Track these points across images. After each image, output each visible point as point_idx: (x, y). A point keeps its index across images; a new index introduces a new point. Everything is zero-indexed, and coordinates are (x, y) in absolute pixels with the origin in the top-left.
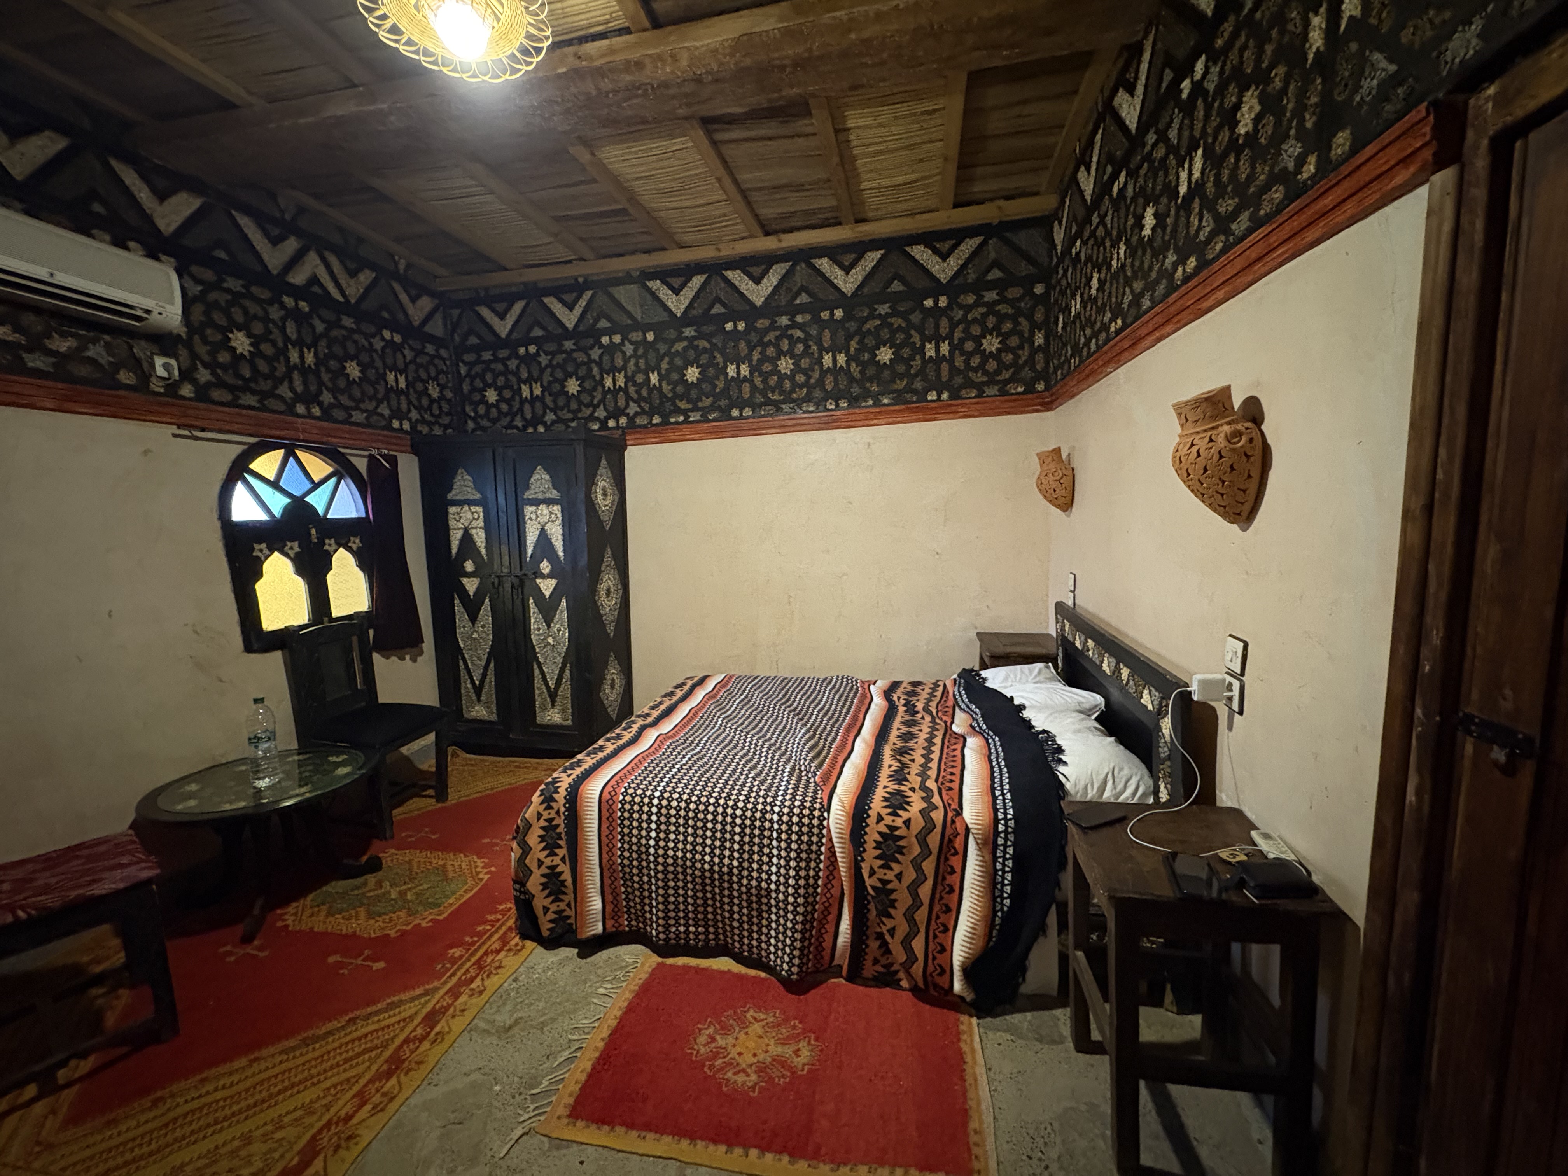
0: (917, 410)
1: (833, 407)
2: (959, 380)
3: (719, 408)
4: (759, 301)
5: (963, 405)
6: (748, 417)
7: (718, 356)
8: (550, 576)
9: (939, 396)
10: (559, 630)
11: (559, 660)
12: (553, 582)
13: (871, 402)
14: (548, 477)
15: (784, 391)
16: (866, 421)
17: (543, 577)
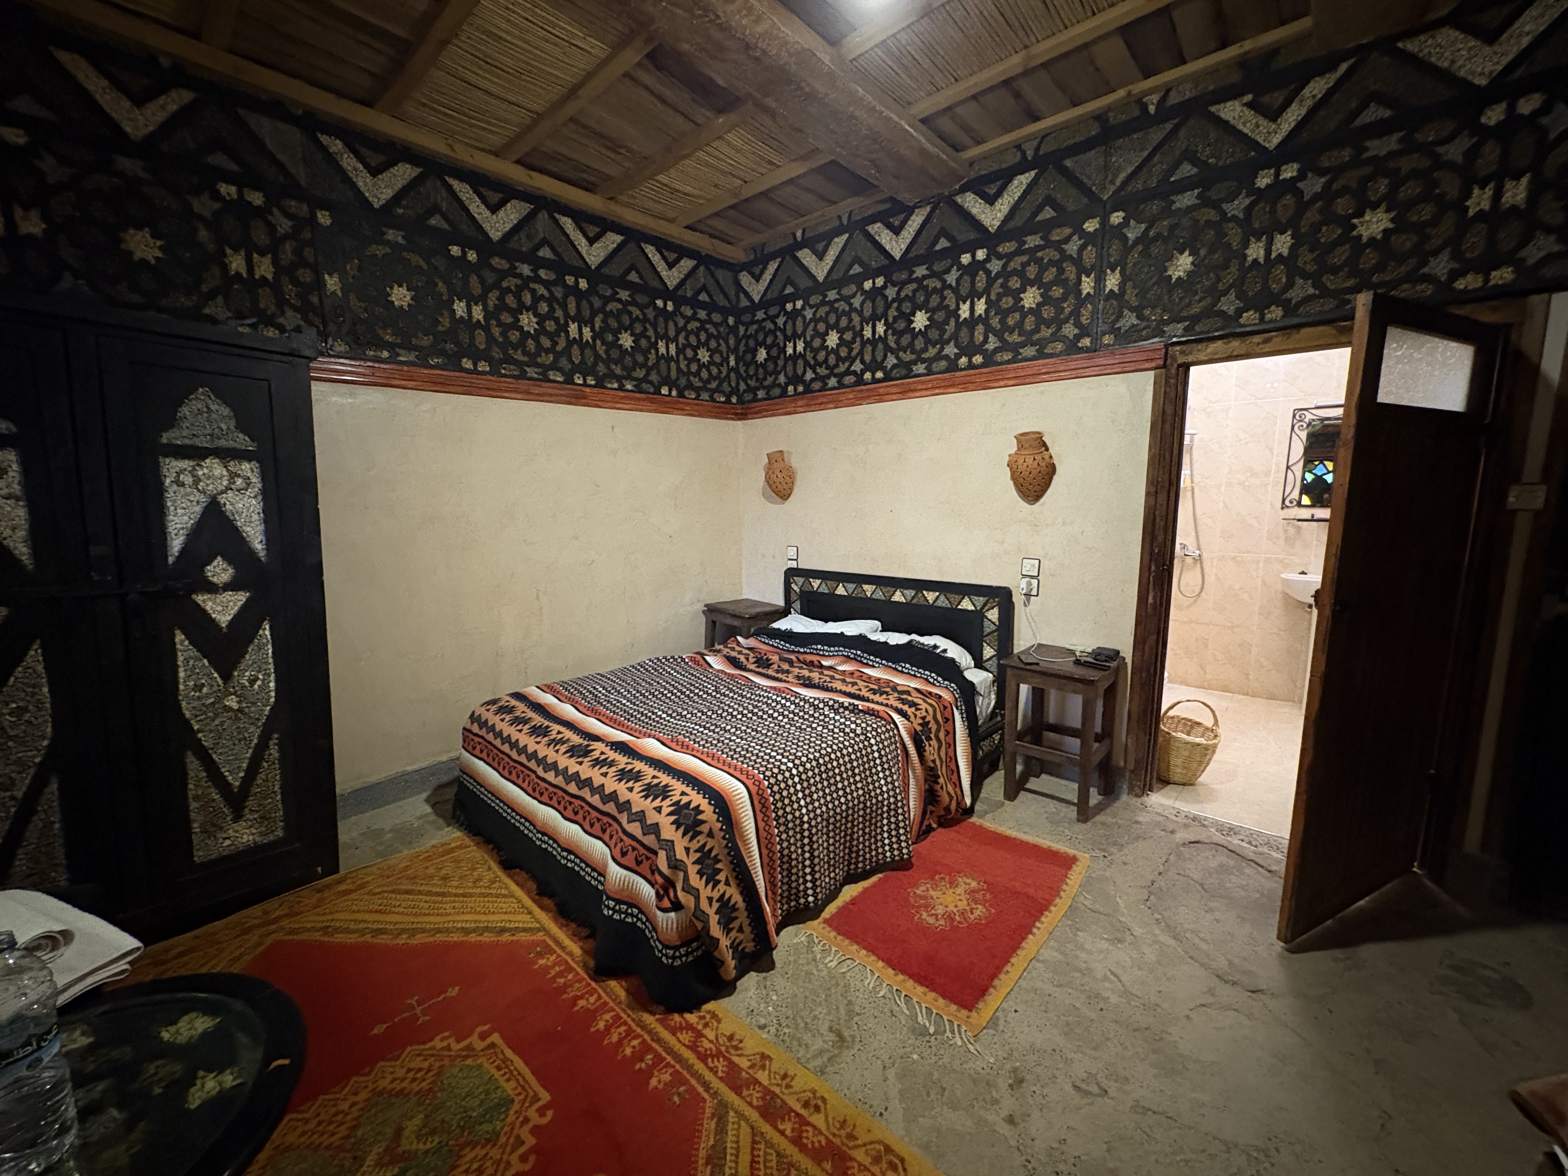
0: (653, 402)
1: (580, 382)
2: (683, 382)
3: (442, 353)
4: (496, 235)
5: (688, 404)
6: (483, 373)
7: (440, 284)
8: (232, 586)
9: (670, 391)
10: (252, 682)
11: (254, 734)
12: (240, 598)
13: (616, 385)
14: (226, 411)
15: (529, 352)
16: (613, 404)
17: (213, 589)
